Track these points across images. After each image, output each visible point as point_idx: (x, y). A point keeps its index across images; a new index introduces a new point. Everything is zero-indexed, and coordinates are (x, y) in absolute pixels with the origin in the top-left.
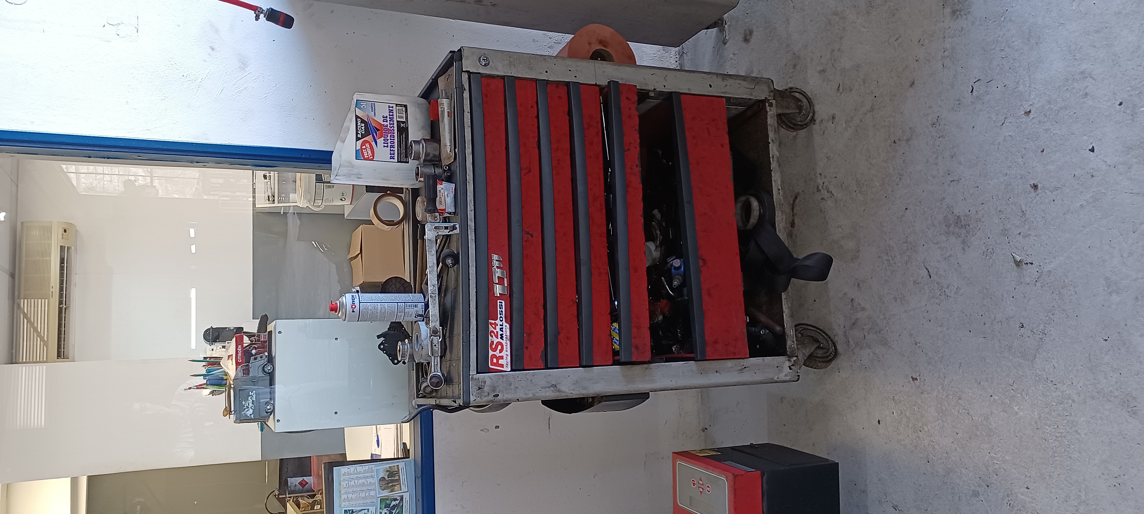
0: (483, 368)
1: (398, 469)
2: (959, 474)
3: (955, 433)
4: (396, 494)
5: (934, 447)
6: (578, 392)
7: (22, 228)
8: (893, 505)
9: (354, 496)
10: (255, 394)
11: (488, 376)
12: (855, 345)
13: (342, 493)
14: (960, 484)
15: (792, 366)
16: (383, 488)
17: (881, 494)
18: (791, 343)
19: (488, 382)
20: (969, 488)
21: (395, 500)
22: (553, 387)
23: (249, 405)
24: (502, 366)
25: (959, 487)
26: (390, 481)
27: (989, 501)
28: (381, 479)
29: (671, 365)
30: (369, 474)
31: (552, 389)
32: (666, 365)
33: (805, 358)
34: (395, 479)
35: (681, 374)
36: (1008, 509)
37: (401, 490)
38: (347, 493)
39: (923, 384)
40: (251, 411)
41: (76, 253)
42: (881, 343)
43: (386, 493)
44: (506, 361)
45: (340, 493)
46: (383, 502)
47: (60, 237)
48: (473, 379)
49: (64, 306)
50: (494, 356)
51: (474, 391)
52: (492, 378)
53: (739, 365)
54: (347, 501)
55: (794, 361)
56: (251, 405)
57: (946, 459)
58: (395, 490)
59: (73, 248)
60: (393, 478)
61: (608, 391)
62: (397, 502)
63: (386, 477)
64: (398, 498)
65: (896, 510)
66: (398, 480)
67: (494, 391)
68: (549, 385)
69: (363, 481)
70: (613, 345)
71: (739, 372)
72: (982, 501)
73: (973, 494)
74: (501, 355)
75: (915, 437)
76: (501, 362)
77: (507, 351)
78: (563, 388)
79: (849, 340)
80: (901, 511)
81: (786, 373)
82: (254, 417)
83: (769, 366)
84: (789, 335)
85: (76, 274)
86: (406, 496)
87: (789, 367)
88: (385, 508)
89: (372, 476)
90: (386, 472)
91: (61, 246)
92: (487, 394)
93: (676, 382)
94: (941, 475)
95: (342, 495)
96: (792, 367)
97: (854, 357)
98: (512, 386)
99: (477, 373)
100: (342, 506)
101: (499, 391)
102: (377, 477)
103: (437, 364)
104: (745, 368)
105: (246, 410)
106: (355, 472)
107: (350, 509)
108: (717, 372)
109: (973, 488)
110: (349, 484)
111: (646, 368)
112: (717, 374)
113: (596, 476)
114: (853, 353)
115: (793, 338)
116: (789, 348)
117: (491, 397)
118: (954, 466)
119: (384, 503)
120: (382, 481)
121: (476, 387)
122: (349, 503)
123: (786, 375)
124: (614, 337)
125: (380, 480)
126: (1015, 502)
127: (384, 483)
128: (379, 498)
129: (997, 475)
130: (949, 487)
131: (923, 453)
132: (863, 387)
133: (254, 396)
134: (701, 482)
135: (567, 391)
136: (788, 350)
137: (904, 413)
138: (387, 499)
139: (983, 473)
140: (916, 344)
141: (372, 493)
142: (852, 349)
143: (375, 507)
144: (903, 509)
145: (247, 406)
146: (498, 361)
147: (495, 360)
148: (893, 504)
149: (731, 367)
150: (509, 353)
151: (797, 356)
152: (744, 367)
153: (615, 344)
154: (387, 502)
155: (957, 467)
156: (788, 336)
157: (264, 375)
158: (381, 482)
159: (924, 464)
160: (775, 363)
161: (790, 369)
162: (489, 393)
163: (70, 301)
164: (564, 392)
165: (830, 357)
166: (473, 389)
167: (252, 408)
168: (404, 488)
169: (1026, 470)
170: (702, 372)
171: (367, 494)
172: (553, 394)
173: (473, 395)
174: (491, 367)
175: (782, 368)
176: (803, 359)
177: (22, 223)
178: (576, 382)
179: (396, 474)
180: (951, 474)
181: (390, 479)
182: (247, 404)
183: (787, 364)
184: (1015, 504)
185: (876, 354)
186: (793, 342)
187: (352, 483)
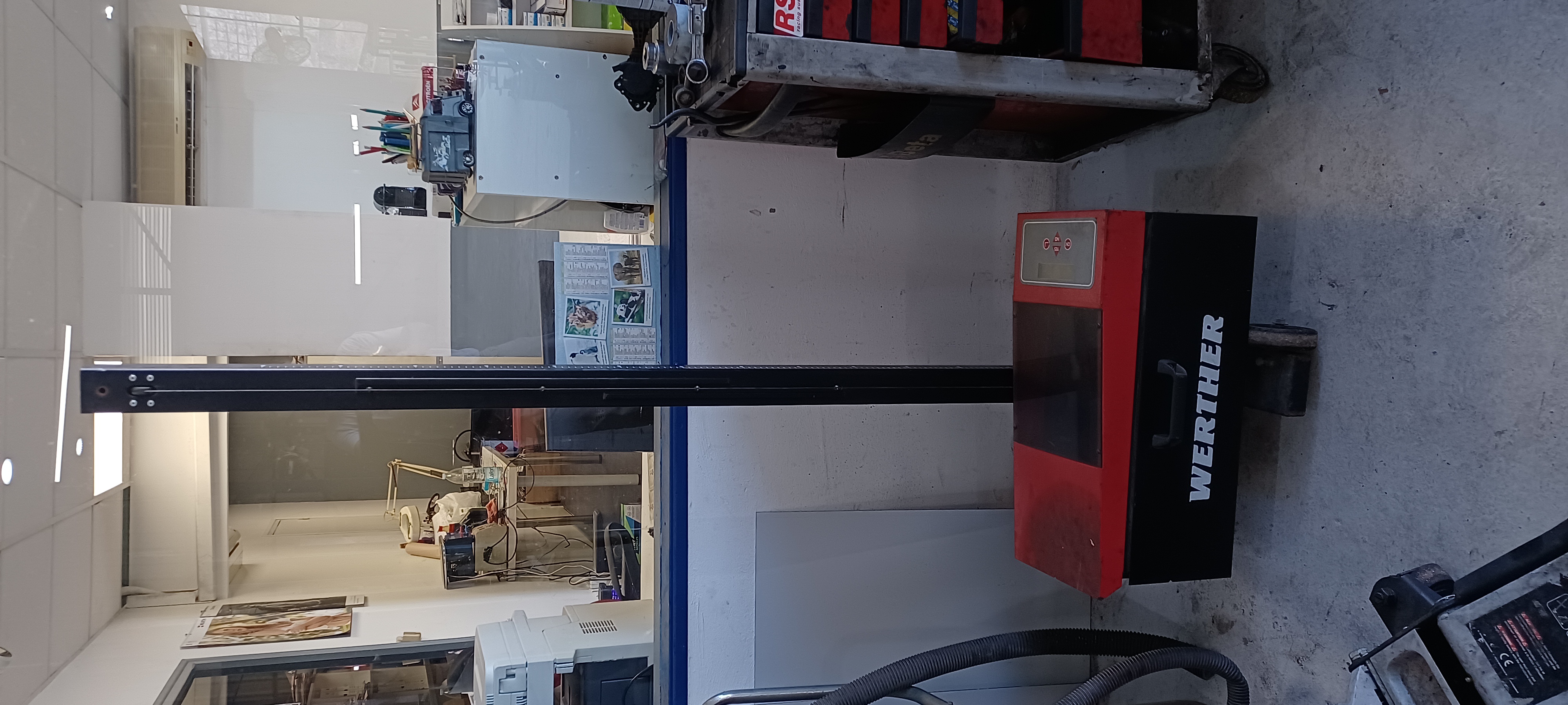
0: (765, 25)
1: (639, 255)
2: (1436, 212)
3: (1438, 154)
4: (636, 287)
5: (1402, 183)
6: (894, 80)
7: (135, 35)
8: (1329, 282)
9: (581, 283)
10: (449, 140)
11: (772, 38)
12: (1297, 66)
13: (565, 276)
14: (1436, 225)
15: (1203, 85)
16: (618, 277)
17: (1313, 270)
18: (1204, 53)
19: (772, 46)
20: (1450, 227)
21: (635, 294)
22: (862, 68)
23: (441, 153)
24: (792, 29)
25: (1435, 230)
26: (627, 269)
27: (1479, 238)
28: (617, 266)
29: (1030, 60)
30: (601, 257)
31: (860, 69)
32: (1022, 60)
33: (1223, 80)
34: (634, 267)
35: (1043, 75)
36: (1507, 242)
37: (642, 283)
38: (570, 277)
39: (1395, 95)
40: (444, 162)
41: (206, 79)
42: (1338, 52)
43: (622, 285)
44: (797, 22)
45: (563, 276)
46: (619, 295)
47: (185, 51)
48: (751, 39)
49: (193, 147)
50: (780, 13)
51: (752, 56)
52: (778, 41)
53: (1127, 75)
54: (571, 288)
55: (1207, 79)
56: (444, 153)
57: (1418, 195)
58: (635, 282)
59: (201, 68)
60: (631, 266)
61: (938, 84)
62: (637, 298)
63: (623, 264)
64: (638, 293)
65: (1334, 287)
66: (639, 270)
67: (779, 60)
68: (857, 64)
69: (593, 264)
70: (948, 28)
71: (1126, 83)
72: (1468, 241)
73: (1454, 236)
74: (791, 12)
75: (1374, 175)
76: (790, 22)
77: (799, 8)
78: (876, 71)
79: (1289, 60)
80: (1342, 286)
81: (1194, 95)
82: (449, 169)
83: (1169, 81)
84: (1203, 41)
85: (206, 107)
86: (649, 292)
87: (1199, 87)
88: (621, 303)
89: (604, 261)
90: (623, 258)
91: (186, 64)
92: (769, 63)
93: (1035, 85)
94: (1408, 220)
95: (565, 280)
96: (1203, 87)
97: (1294, 84)
98: (805, 57)
99: (757, 31)
100: (565, 293)
101: (787, 62)
102: (612, 262)
103: (699, 47)
104: (1135, 79)
105: (438, 159)
106: (583, 251)
107: (575, 298)
108: (1094, 79)
109: (1456, 226)
110: (575, 267)
111: (994, 61)
112: (1095, 83)
113: (903, 293)
114: (1292, 79)
115: (1209, 46)
116: (1201, 59)
117: (775, 68)
118: (1431, 201)
119: (620, 297)
120: (617, 267)
121: (754, 51)
122: (573, 290)
123: (1193, 98)
124: (950, 16)
125: (614, 266)
126: (1519, 230)
127: (620, 271)
128: (614, 290)
129: (1496, 198)
130: (1419, 234)
131: (1385, 195)
132: (1302, 125)
133: (449, 142)
134: (1058, 239)
135: (881, 75)
136: (1199, 62)
137: (1361, 145)
138: (624, 293)
139: (1475, 200)
140: (1392, 38)
141: (605, 282)
142: (1291, 72)
143: (608, 301)
144: (1343, 284)
145: (439, 154)
146: (786, 21)
147: (782, 19)
148: (1329, 279)
149: (1115, 76)
150: (802, 12)
151: (1211, 73)
152: (1133, 78)
153: (951, 26)
154: (624, 296)
155: (1434, 203)
156: (1201, 42)
157: (460, 116)
158: (616, 270)
159: (1384, 211)
160: (1180, 77)
161: (1200, 89)
162: (772, 62)
163: (199, 140)
164: (876, 77)
165: (1258, 86)
166: (751, 54)
167: (446, 157)
168: (646, 281)
169: (1544, 178)
170: (1073, 77)
171: (598, 283)
172: (861, 77)
173: (750, 61)
174: (776, 27)
175: (1189, 86)
176: (1219, 81)
177: (135, 30)
178: (894, 66)
179: (636, 261)
180: (1424, 214)
181: (628, 266)
182: (439, 152)
183: (1196, 81)
184: (1519, 233)
185: (1327, 70)
186: (1208, 51)
187: (579, 265)
